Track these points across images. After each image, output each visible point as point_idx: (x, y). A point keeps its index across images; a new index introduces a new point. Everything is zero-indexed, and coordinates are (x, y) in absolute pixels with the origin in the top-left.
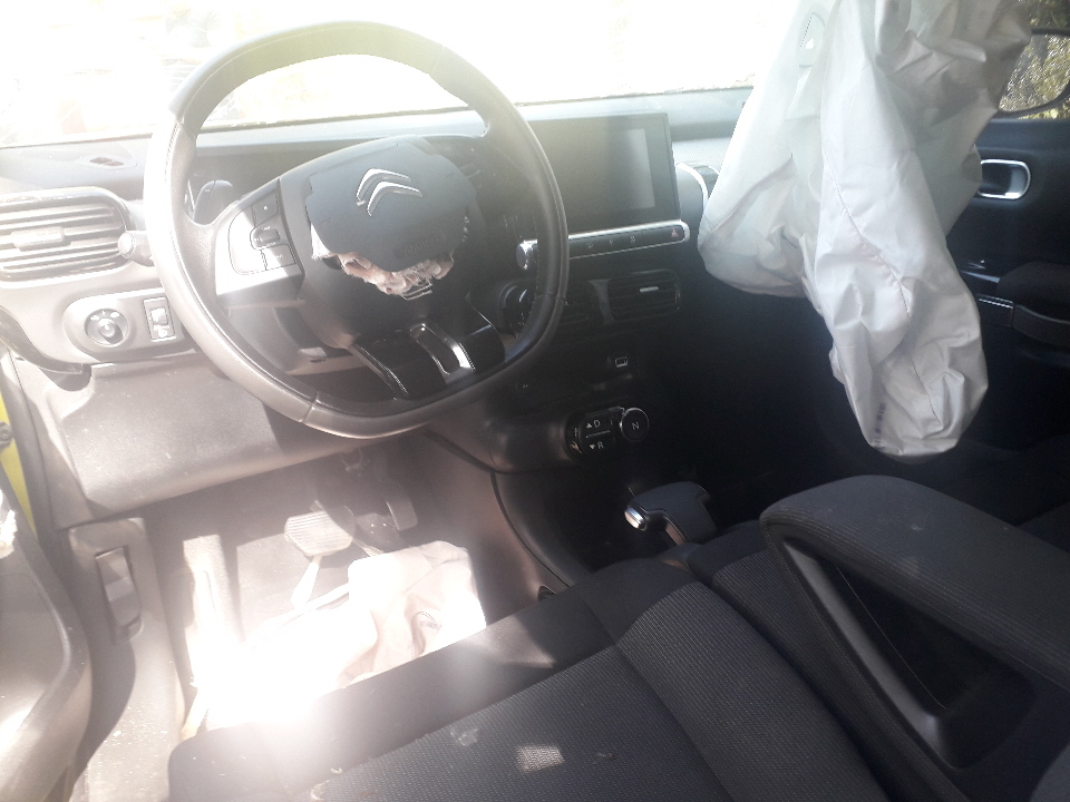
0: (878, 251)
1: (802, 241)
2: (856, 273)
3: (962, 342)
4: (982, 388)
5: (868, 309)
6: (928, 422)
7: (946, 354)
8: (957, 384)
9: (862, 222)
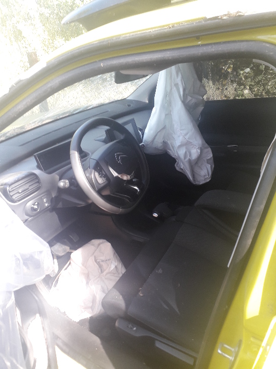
0: (191, 143)
1: (169, 142)
2: (186, 148)
3: (209, 158)
4: (213, 166)
5: (190, 155)
6: (205, 176)
7: (206, 161)
8: (209, 166)
9: (187, 137)
